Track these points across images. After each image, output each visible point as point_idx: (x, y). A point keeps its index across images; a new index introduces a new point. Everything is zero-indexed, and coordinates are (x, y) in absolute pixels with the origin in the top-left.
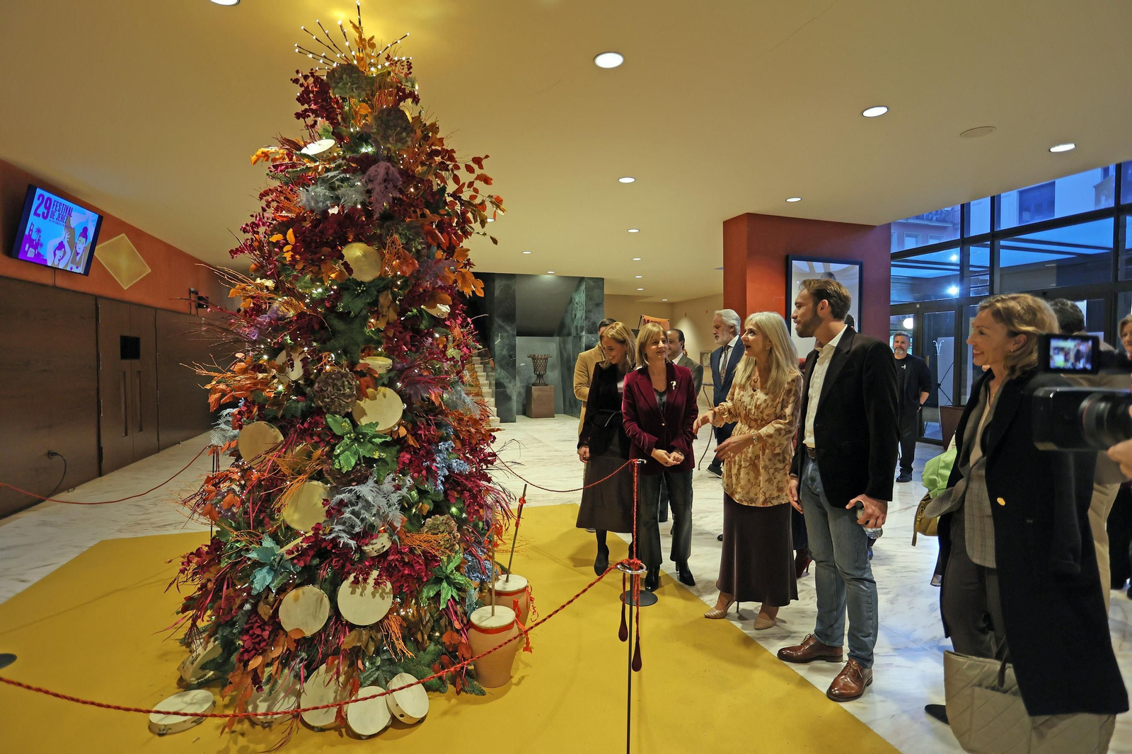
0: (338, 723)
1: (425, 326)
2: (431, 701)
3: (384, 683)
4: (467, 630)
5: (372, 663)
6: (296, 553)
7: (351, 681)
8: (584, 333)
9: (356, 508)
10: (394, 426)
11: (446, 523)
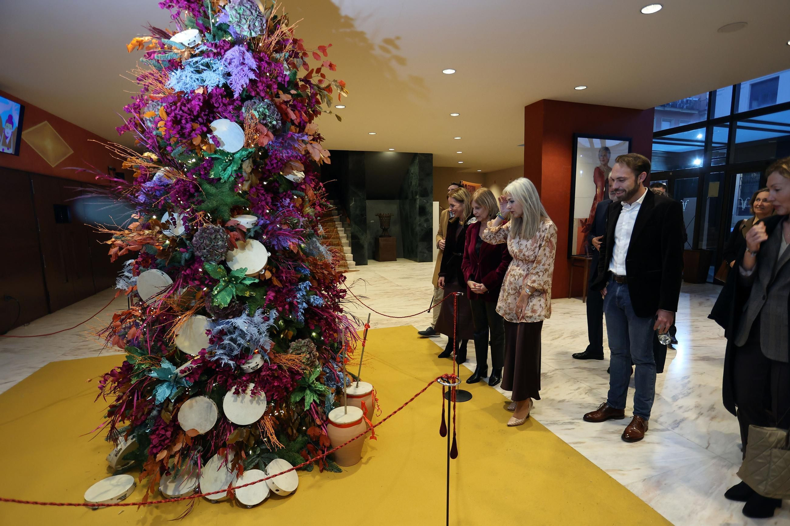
0: (229, 497)
1: (284, 189)
2: (301, 477)
3: (263, 466)
4: (326, 425)
5: (254, 452)
6: (188, 372)
7: (237, 466)
8: (418, 197)
9: (234, 336)
10: (261, 271)
11: (306, 345)
